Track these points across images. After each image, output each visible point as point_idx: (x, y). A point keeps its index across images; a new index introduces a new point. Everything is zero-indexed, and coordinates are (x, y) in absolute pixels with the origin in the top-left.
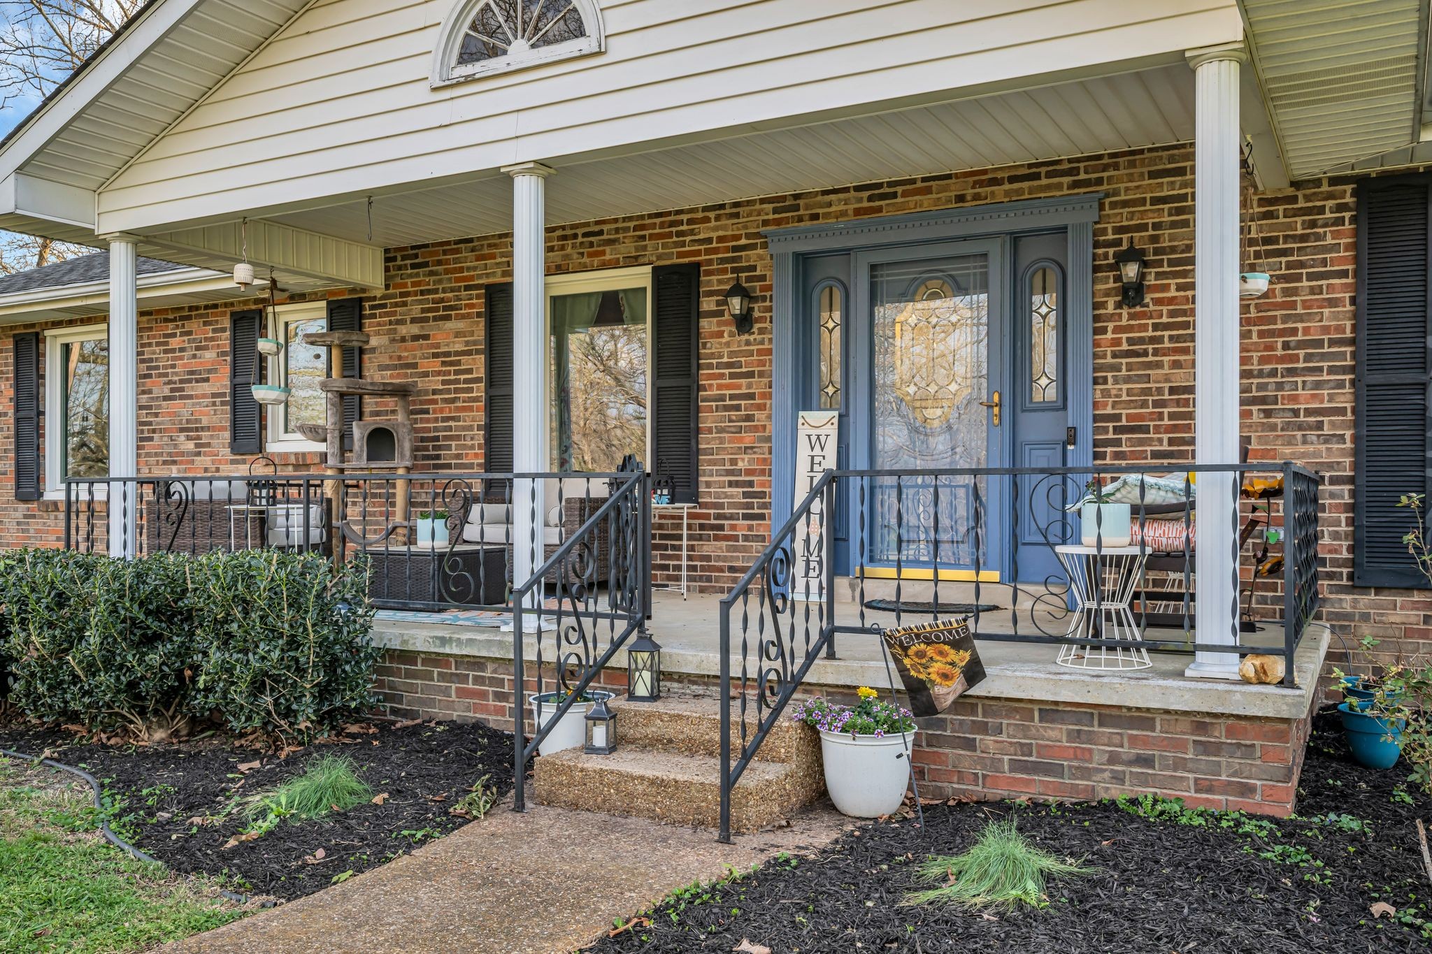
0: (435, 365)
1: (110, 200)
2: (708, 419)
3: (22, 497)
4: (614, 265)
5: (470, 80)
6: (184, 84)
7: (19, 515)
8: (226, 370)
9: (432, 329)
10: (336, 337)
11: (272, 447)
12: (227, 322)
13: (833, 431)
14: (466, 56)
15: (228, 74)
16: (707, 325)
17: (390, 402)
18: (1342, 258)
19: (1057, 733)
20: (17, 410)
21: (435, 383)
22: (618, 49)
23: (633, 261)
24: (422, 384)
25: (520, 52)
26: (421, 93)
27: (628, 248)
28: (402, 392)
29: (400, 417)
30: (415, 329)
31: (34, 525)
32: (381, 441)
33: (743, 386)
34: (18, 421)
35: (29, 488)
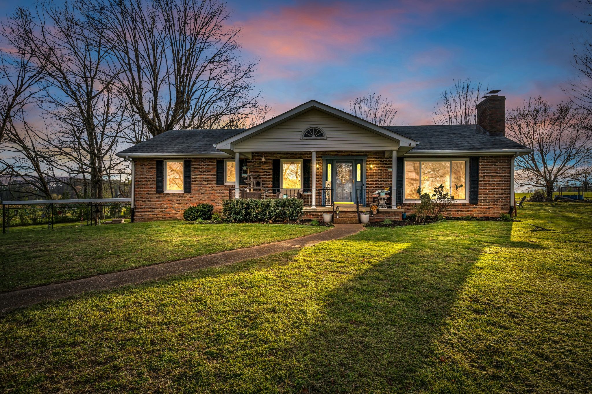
1: (236, 147)
3: (157, 192)
5: (307, 139)
6: (258, 133)
7: (157, 196)
8: (215, 170)
9: (262, 166)
11: (226, 184)
12: (216, 162)
13: (330, 184)
14: (305, 136)
15: (263, 132)
20: (157, 175)
21: (262, 174)
22: (329, 139)
25: (314, 137)
26: (298, 140)
27: (299, 156)
30: (258, 165)
32: (258, 184)
34: (157, 177)
35: (160, 190)
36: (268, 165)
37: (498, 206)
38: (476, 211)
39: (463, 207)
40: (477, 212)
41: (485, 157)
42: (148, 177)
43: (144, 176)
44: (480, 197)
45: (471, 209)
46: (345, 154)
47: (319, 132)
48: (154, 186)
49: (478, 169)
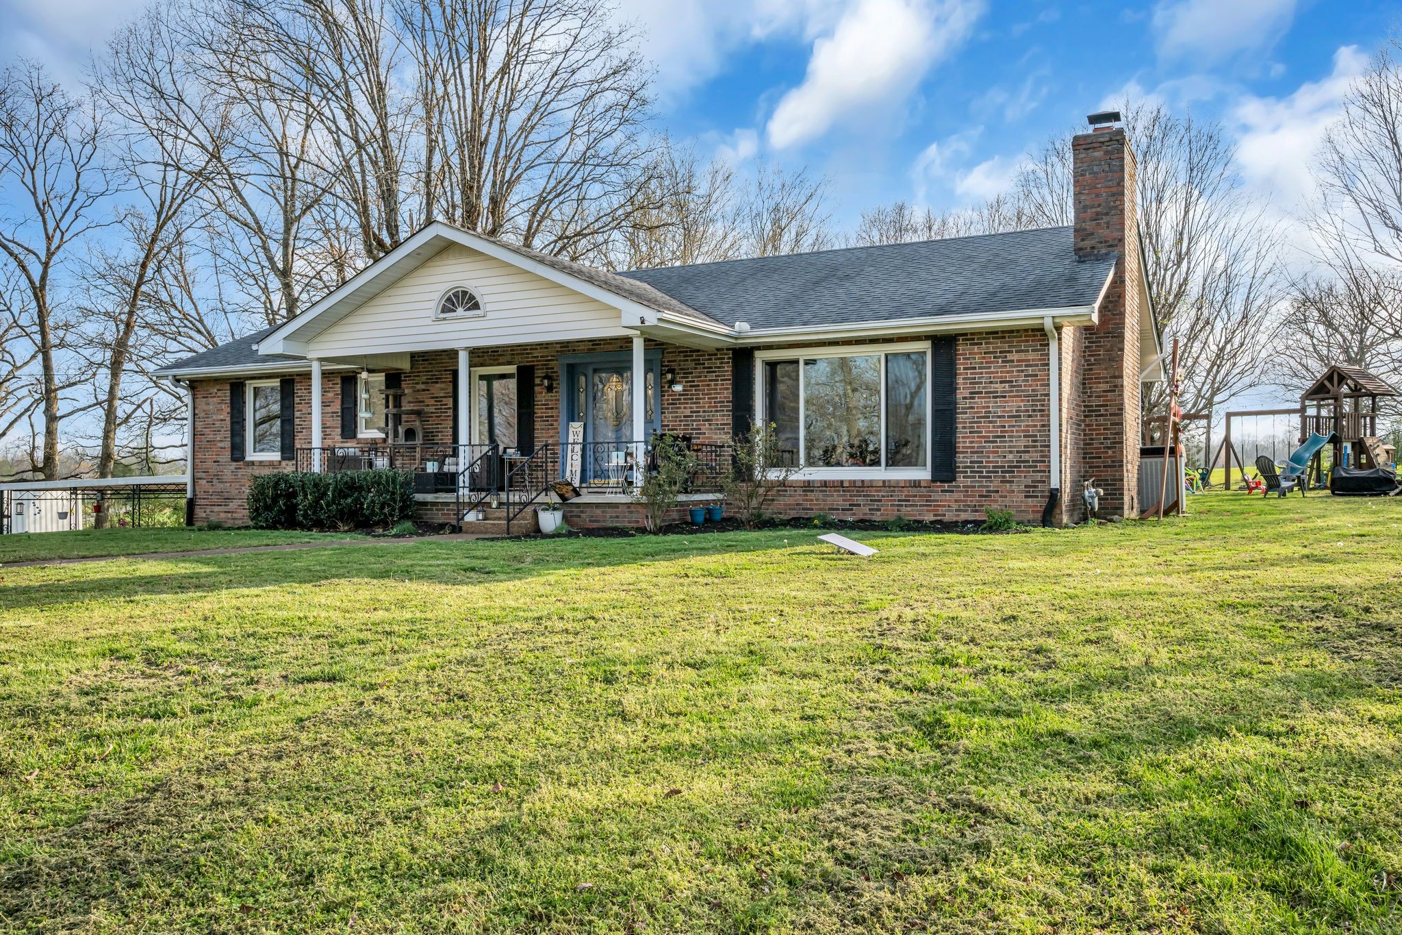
0: (432, 402)
1: (312, 346)
2: (538, 425)
3: (234, 459)
4: (503, 364)
5: (444, 319)
6: (345, 310)
7: (233, 468)
8: (338, 402)
9: (430, 387)
10: (391, 392)
11: (360, 436)
12: (339, 381)
13: (581, 430)
14: (443, 311)
15: (359, 307)
16: (537, 389)
17: (413, 417)
18: (729, 375)
19: (599, 511)
20: (232, 418)
21: (432, 409)
22: (490, 316)
23: (509, 363)
24: (426, 409)
25: (460, 311)
26: (429, 321)
27: (508, 358)
28: (418, 413)
29: (417, 423)
30: (423, 387)
31: (241, 472)
32: (410, 434)
33: (550, 413)
34: (232, 423)
35: (237, 455)
36: (443, 386)
37: (1015, 487)
38: (949, 504)
39: (913, 491)
40: (955, 506)
41: (972, 337)
42: (218, 424)
43: (210, 421)
44: (962, 460)
45: (934, 496)
46: (610, 347)
47: (472, 298)
48: (228, 444)
49: (953, 374)
